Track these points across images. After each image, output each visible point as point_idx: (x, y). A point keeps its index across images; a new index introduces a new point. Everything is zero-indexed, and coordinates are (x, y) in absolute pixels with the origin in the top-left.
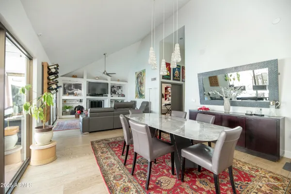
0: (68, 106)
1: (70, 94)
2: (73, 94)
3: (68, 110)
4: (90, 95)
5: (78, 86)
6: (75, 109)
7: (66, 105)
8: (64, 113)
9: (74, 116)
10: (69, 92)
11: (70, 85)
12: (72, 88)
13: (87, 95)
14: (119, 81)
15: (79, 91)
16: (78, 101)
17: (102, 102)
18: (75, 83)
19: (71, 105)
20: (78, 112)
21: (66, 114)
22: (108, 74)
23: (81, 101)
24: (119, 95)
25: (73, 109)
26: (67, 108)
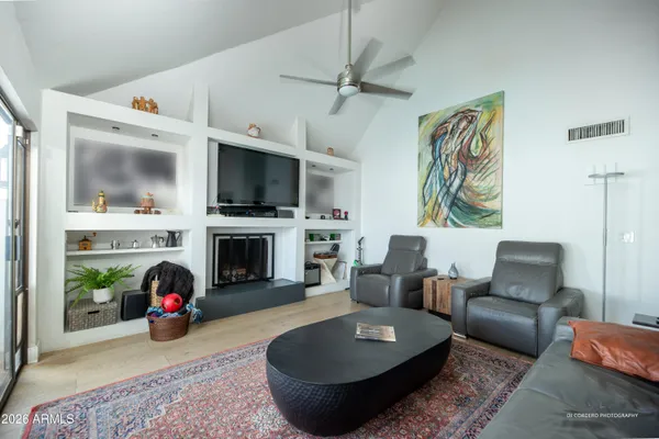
0: (103, 267)
2: (127, 200)
3: (101, 296)
4: (224, 211)
5: (159, 166)
6: (146, 285)
7: (89, 265)
8: (78, 313)
9: (141, 325)
13: (210, 210)
14: (331, 151)
15: (160, 191)
16: (156, 239)
17: (264, 242)
19: (121, 264)
20: (169, 302)
21: (95, 317)
23: (173, 239)
25: (138, 286)
26: (100, 286)
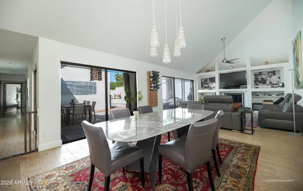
1: (206, 88)
2: (208, 87)
5: (212, 80)
10: (206, 86)
11: (206, 80)
12: (208, 82)
13: (220, 88)
15: (213, 84)
16: (213, 94)
17: (242, 94)
18: (210, 77)
22: (228, 62)
24: (273, 85)
